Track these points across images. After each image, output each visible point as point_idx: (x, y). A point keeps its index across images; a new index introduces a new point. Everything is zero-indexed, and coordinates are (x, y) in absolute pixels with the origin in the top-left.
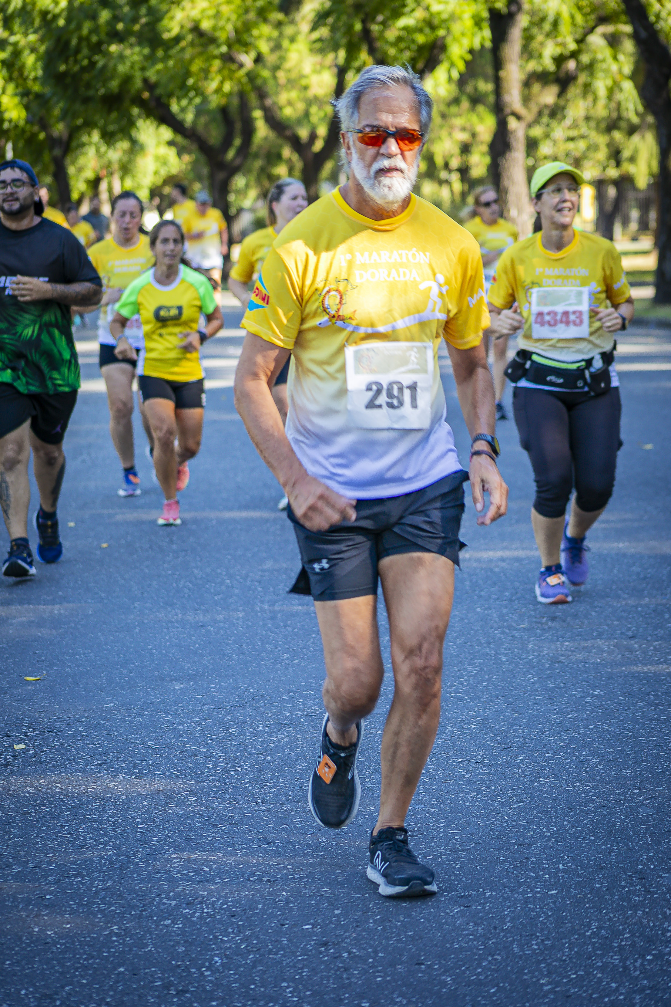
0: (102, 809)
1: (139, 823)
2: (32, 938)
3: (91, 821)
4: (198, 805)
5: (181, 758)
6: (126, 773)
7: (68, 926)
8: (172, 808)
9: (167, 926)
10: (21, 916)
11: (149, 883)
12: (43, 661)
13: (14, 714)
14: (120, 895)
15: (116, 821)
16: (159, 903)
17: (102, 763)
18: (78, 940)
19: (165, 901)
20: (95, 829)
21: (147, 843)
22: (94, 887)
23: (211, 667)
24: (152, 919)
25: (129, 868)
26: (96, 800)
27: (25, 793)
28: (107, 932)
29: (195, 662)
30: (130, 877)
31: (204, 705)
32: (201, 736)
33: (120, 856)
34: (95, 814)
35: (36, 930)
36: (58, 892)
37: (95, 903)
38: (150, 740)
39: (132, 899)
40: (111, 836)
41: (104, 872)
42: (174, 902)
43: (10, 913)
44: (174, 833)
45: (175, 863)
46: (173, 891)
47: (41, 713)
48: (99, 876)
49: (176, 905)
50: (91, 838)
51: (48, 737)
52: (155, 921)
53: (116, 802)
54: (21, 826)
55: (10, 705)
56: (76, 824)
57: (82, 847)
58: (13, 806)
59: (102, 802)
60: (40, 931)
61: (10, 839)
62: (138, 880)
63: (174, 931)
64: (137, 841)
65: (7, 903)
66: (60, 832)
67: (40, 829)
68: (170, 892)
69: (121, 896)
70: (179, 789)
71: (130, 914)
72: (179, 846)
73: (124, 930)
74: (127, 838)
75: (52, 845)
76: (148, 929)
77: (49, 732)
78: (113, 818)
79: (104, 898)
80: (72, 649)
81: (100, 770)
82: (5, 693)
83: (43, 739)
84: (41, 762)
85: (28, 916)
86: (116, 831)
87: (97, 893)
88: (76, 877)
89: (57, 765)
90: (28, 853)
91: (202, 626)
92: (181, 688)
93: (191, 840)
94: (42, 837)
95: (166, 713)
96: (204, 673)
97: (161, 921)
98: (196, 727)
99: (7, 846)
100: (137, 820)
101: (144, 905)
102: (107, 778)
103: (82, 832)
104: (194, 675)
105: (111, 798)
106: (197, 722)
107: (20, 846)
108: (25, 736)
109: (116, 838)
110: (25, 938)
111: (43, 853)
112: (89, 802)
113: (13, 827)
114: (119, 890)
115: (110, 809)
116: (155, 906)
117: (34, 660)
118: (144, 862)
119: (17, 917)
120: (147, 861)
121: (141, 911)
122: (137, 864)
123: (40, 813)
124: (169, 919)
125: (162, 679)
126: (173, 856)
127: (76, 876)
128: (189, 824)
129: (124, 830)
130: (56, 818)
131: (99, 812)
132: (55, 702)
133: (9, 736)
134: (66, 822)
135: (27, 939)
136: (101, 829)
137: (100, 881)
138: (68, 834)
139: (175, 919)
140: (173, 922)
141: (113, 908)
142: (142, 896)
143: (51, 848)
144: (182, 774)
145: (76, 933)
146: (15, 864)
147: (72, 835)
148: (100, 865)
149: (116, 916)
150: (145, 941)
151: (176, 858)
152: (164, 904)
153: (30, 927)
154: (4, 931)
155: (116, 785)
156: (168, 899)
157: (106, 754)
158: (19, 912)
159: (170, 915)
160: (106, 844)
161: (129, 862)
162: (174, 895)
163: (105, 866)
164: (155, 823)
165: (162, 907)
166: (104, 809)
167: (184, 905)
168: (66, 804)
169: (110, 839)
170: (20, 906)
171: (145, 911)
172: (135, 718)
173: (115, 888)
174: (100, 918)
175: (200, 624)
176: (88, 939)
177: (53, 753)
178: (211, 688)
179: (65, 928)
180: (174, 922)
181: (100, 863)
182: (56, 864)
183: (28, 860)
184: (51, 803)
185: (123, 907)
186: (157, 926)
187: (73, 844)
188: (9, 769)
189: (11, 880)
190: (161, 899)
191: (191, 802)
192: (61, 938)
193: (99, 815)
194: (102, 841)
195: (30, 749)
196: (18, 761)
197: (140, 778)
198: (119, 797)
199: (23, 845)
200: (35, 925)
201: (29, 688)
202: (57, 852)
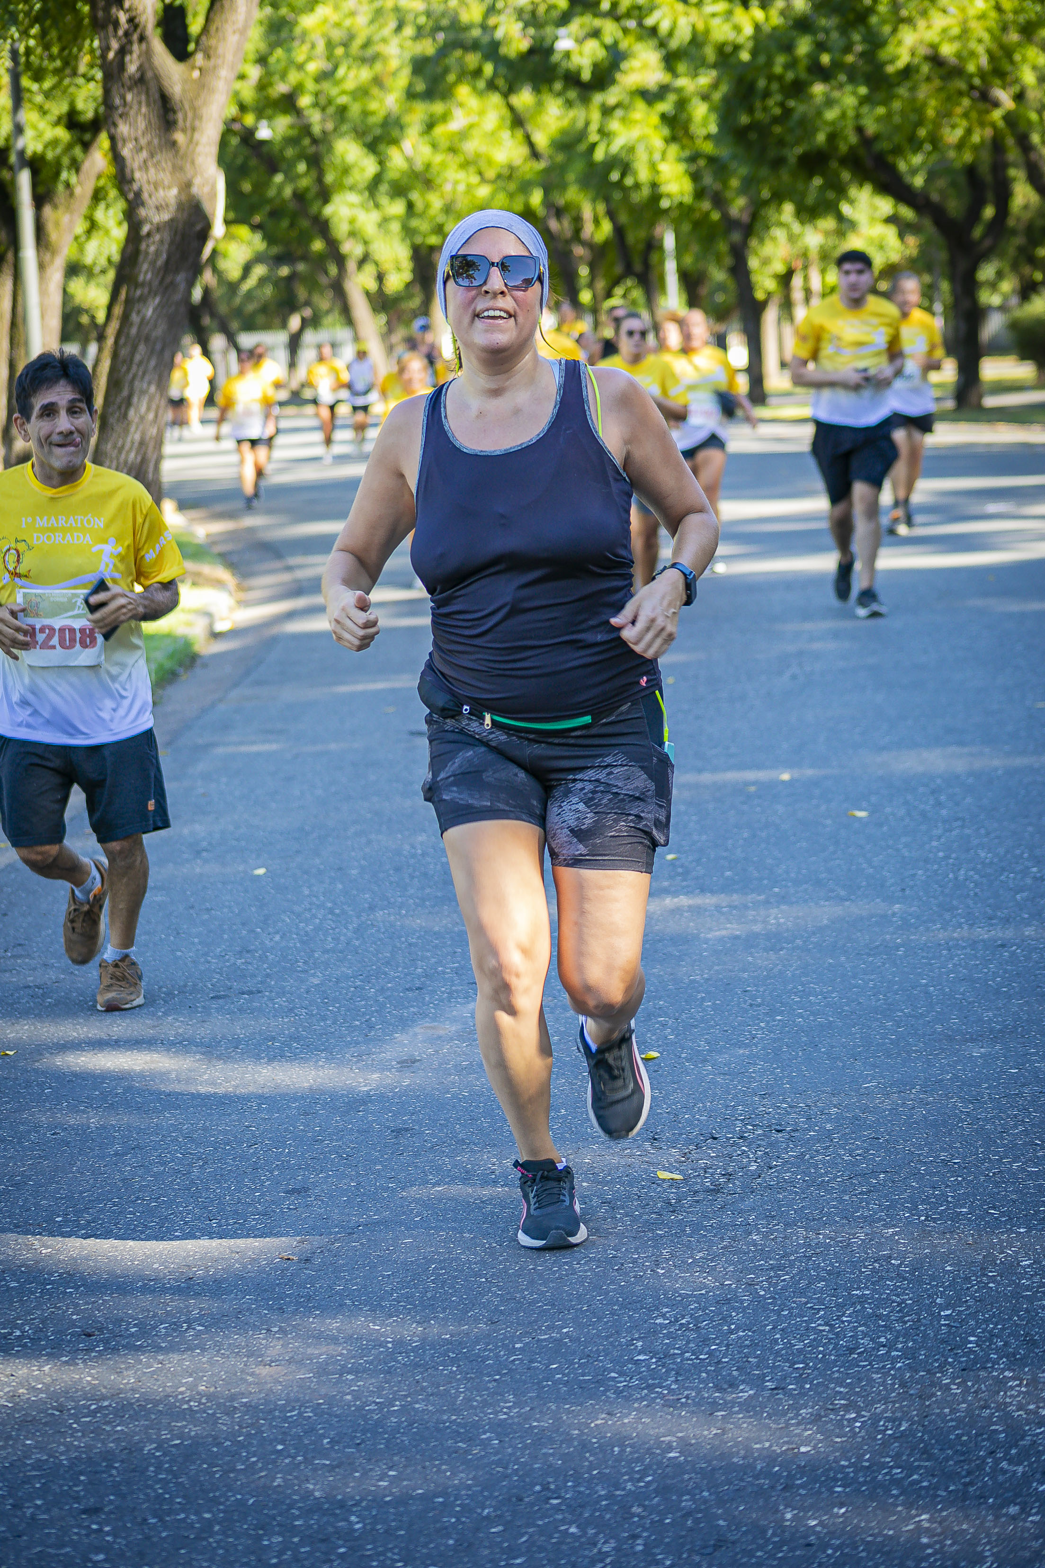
0: (876, 1278)
1: (942, 1308)
2: (783, 1532)
3: (862, 1299)
4: (1036, 1274)
5: (997, 1184)
6: (910, 1210)
7: (843, 1510)
8: (992, 1279)
9: (1014, 1518)
10: (761, 1486)
11: (972, 1427)
12: (759, 1005)
13: (720, 1099)
14: (925, 1451)
15: (904, 1301)
16: (994, 1469)
17: (870, 1191)
18: (863, 1540)
19: (1004, 1464)
20: (870, 1316)
21: (959, 1347)
22: (880, 1432)
23: (1025, 1017)
24: (986, 1503)
25: (934, 1395)
26: (866, 1260)
27: (748, 1244)
28: (911, 1527)
29: (999, 1009)
30: (938, 1415)
31: (1023, 1085)
32: (1025, 1144)
33: (917, 1372)
34: (867, 1288)
35: (788, 1516)
36: (820, 1441)
37: (884, 1465)
38: (943, 1149)
39: (947, 1459)
40: (898, 1331)
41: (894, 1402)
42: (1020, 1469)
43: (742, 1480)
44: (1003, 1329)
45: (1012, 1388)
46: (1016, 1446)
47: (763, 1096)
48: (885, 1411)
49: (1024, 1473)
50: (865, 1335)
51: (777, 1141)
52: (991, 1507)
53: (900, 1265)
54: (748, 1307)
55: (713, 1082)
56: (838, 1305)
57: (851, 1351)
58: (731, 1268)
59: (877, 1265)
60: (795, 1518)
61: (731, 1332)
62: (952, 1420)
63: (1029, 1529)
64: (943, 1341)
65: (735, 1460)
66: (811, 1321)
67: (778, 1313)
68: (1011, 1448)
69: (926, 1453)
70: (1001, 1241)
71: (946, 1490)
72: (1014, 1355)
73: (940, 1523)
74: (925, 1336)
75: (800, 1346)
76: (982, 1523)
77: (778, 1131)
78: (898, 1295)
79: (898, 1455)
80: (803, 985)
81: (868, 1203)
82: (705, 1061)
83: (771, 1145)
84: (770, 1187)
85: (772, 1487)
86: (906, 1322)
87: (885, 1444)
88: (847, 1411)
89: (796, 1192)
90: (762, 1360)
91: (1003, 946)
92: (983, 1056)
93: (1034, 1343)
94: (782, 1330)
95: (963, 1100)
96: (1015, 1027)
97: (1002, 1507)
98: (1015, 1126)
99: (728, 1346)
100: (938, 1301)
101: (969, 1473)
102: (880, 1220)
103: (849, 1322)
104: (1000, 1031)
105: (890, 1257)
106: (1016, 1116)
107: (748, 1346)
108: (742, 1137)
109: (906, 1335)
110: (770, 1532)
111: (788, 1360)
112: (854, 1265)
113: (734, 1309)
114: (922, 1439)
115: (891, 1279)
116: (988, 1475)
117: (745, 1002)
118: (959, 1385)
119: (755, 1489)
120: (964, 1382)
121: (966, 1485)
122: (947, 1387)
123: (777, 1284)
124: (1015, 1504)
125: (950, 1039)
126: (1007, 1373)
127: (847, 1408)
128: (1027, 1311)
129: (919, 1320)
130: (802, 1293)
131: (873, 1283)
132: (784, 1077)
133: (715, 1138)
134: (820, 1301)
135: (774, 1535)
136: (880, 1317)
137: (888, 1420)
138: (826, 1324)
139: (1026, 1503)
140: (1023, 1510)
141: (915, 1477)
142: (963, 1454)
143: (800, 1351)
144: (1003, 1214)
145: (857, 1526)
146: (743, 1382)
147: (831, 1326)
148: (885, 1389)
149: (923, 1492)
150: (979, 1549)
151: (1013, 1378)
152: (1004, 1472)
153: (777, 1511)
154: (734, 1517)
155: (896, 1233)
156: (1010, 1462)
157: (874, 1173)
158: (757, 1477)
159: (1017, 1495)
160: (890, 1346)
161: (933, 1384)
162: (1018, 1454)
163: (893, 1390)
164: (969, 1307)
165: (1001, 1478)
166: (881, 1278)
167: (1038, 1476)
168: (817, 1268)
169: (897, 1337)
170: (759, 1467)
171: (971, 1483)
172: (913, 1108)
173: (914, 1436)
174: (896, 1497)
175: (999, 942)
176: (879, 1539)
177: (788, 1171)
178: (1031, 1054)
179: (837, 1516)
180: (1025, 1510)
181: (883, 1383)
182: (811, 1383)
183: (764, 1375)
184: (792, 1265)
185: (933, 1476)
186: (997, 1517)
187: (836, 1344)
188: (720, 1198)
189: (738, 1413)
190: (997, 1462)
191: (1024, 1267)
192: (832, 1534)
193: (874, 1290)
194: (883, 1340)
195: (750, 1162)
196: (734, 1184)
197: (935, 1220)
198: (902, 1256)
199: (754, 1345)
200: (786, 1506)
201: (741, 1052)
202: (811, 1359)
